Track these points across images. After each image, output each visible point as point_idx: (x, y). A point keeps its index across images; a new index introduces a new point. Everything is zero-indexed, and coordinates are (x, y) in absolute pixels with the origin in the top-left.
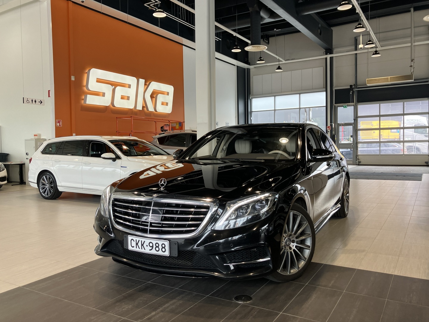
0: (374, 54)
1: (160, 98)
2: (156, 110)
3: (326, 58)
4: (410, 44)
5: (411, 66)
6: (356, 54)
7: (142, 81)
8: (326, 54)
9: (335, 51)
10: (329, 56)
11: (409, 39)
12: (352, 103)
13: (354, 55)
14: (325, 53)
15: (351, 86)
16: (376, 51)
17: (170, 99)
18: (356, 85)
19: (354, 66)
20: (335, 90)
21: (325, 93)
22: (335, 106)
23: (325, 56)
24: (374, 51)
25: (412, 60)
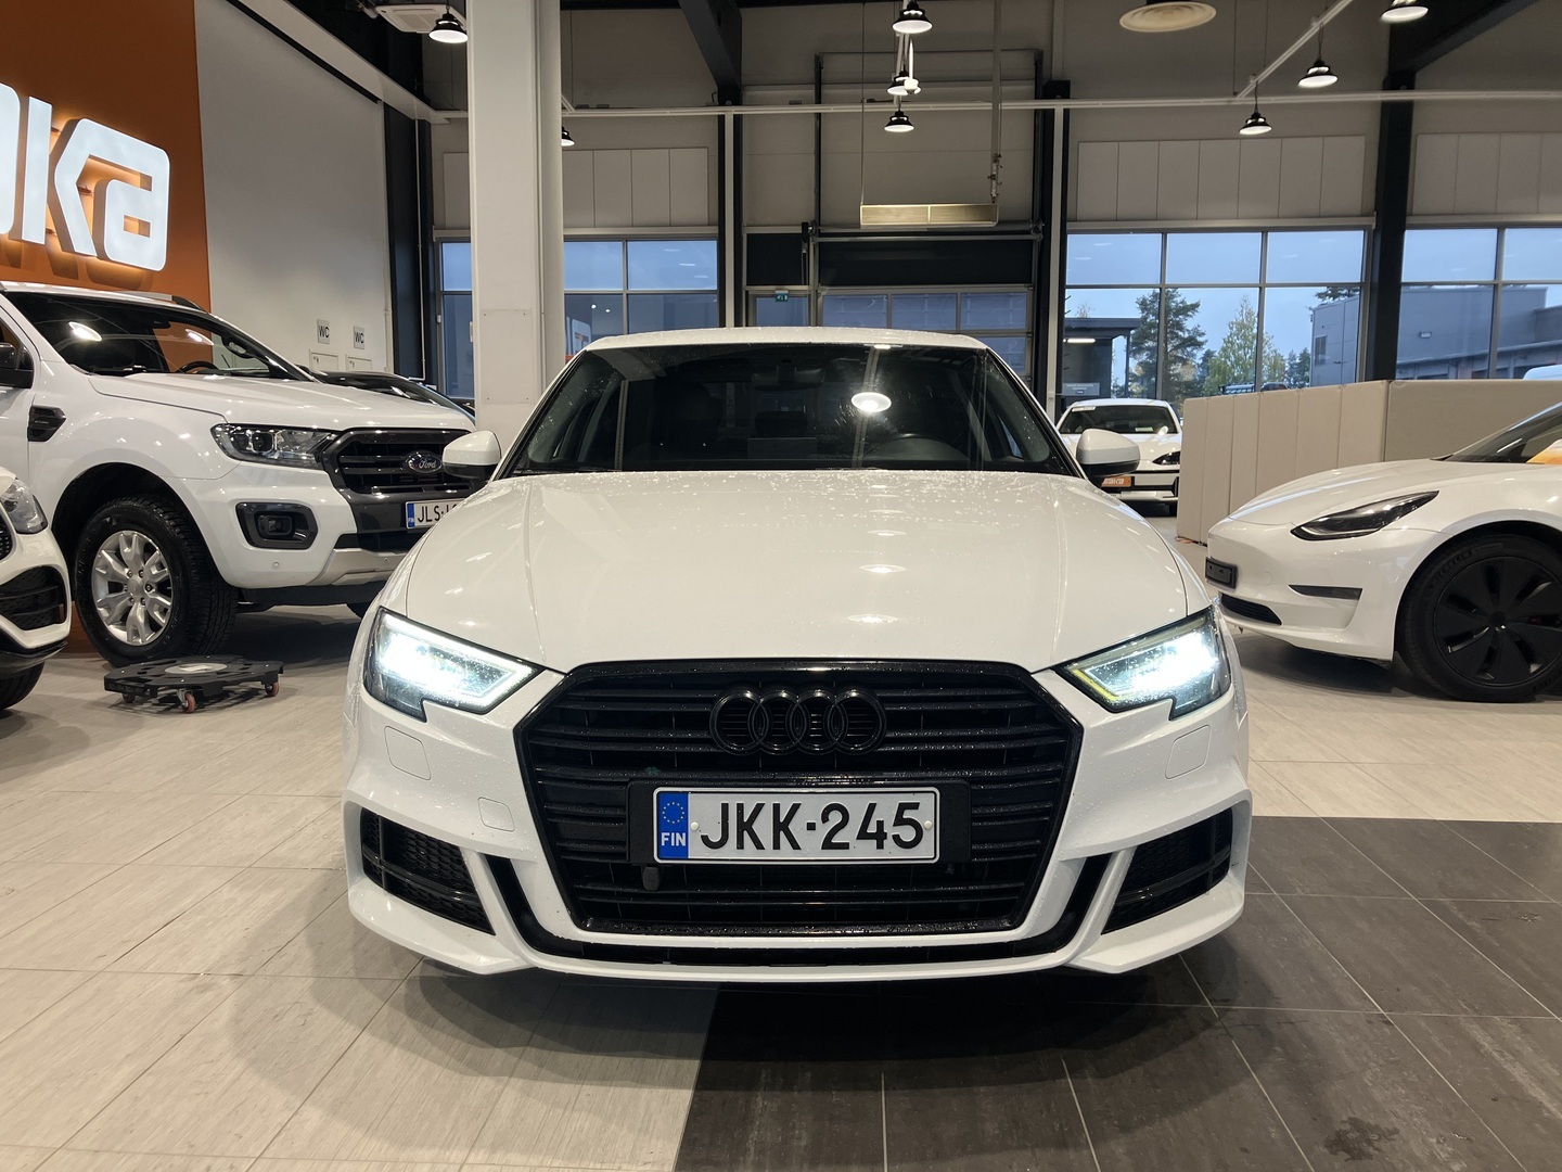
0: (892, 123)
1: (119, 199)
2: (102, 255)
3: (721, 119)
4: (988, 106)
5: (992, 177)
6: (820, 114)
7: (40, 109)
8: (722, 103)
9: (749, 93)
10: (730, 112)
11: (987, 89)
12: (805, 287)
13: (813, 120)
14: (716, 97)
15: (805, 226)
16: (899, 114)
17: (157, 205)
18: (817, 222)
19: (813, 158)
20: (748, 235)
21: (714, 244)
22: (747, 292)
23: (716, 111)
24: (891, 112)
25: (996, 158)
